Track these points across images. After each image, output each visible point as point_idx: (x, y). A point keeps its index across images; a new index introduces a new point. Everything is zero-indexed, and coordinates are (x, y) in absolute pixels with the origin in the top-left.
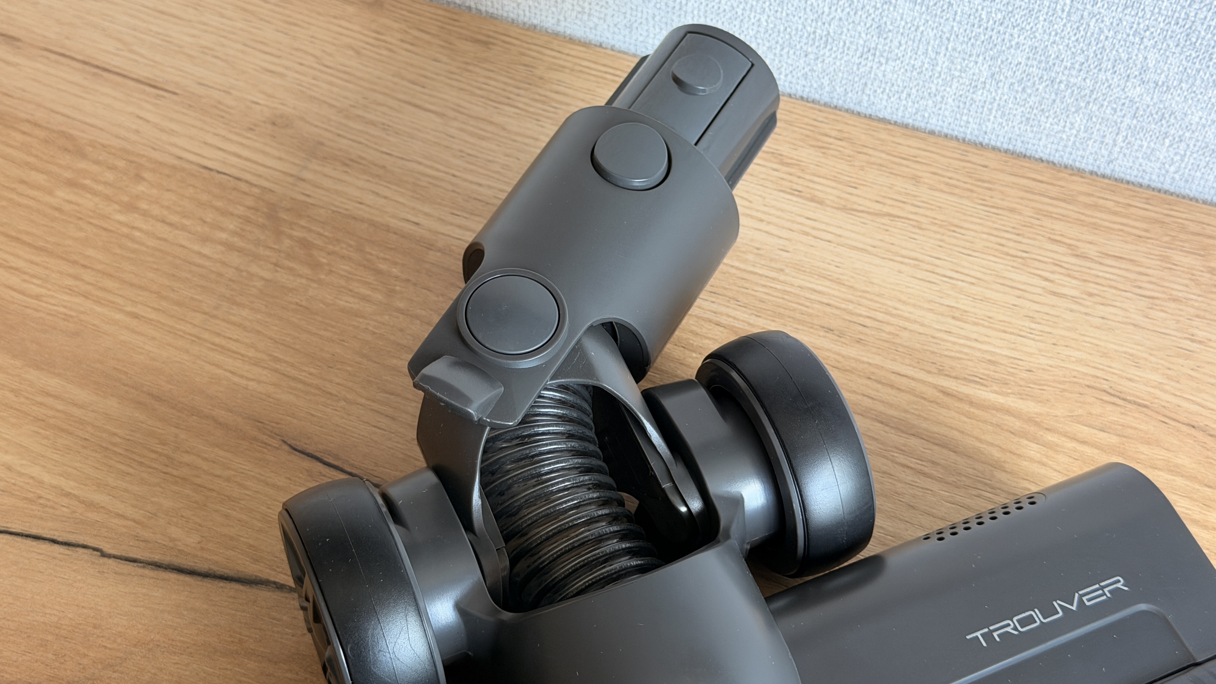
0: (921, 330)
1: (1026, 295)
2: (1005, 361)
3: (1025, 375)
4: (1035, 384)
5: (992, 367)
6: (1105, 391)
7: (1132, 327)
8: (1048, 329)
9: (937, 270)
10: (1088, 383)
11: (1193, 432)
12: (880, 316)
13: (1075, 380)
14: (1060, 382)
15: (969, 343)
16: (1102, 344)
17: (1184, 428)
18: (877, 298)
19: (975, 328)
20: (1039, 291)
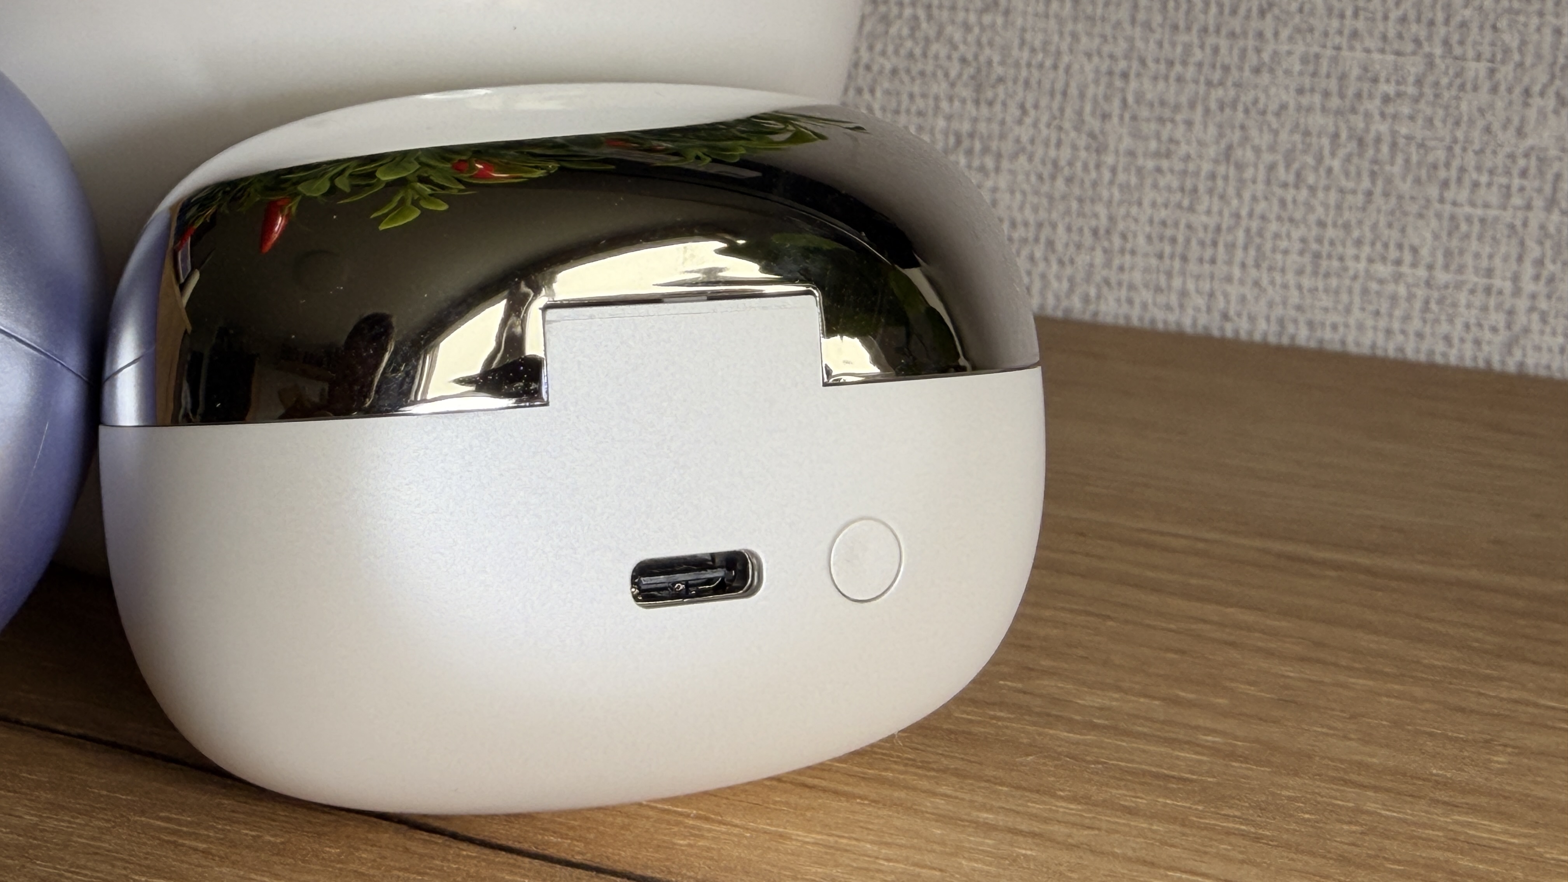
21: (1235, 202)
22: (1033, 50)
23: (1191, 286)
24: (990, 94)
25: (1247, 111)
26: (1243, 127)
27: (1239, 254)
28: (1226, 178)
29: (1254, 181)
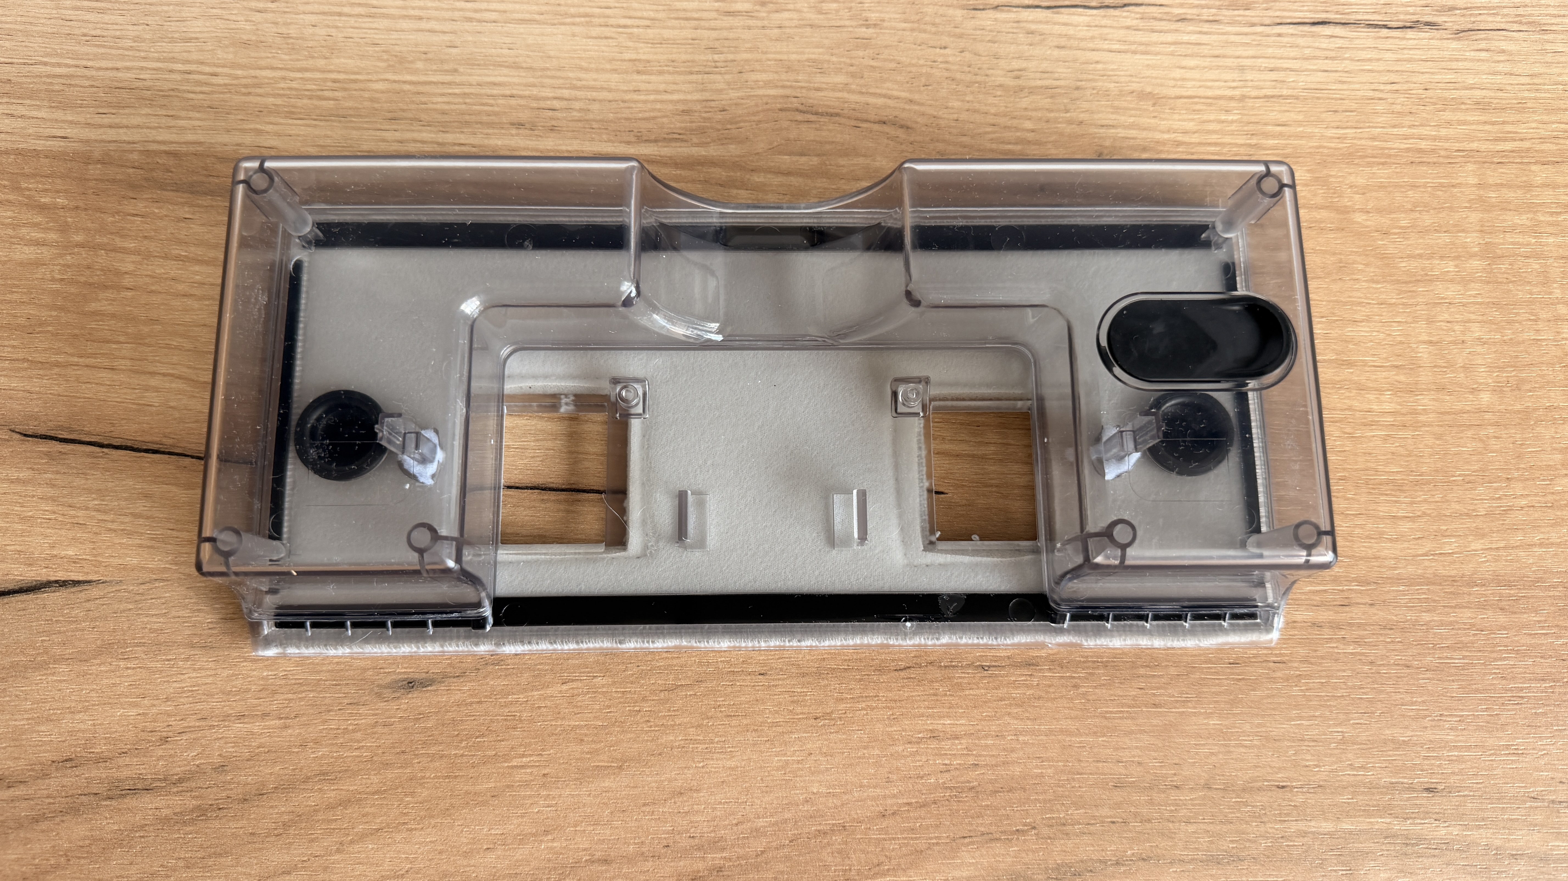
0: (610, 96)
1: (703, 23)
2: (698, 107)
3: (719, 116)
4: (731, 123)
5: (687, 118)
6: (797, 110)
7: (808, 29)
8: (731, 57)
9: (612, 21)
10: (779, 106)
11: (885, 128)
12: (566, 93)
13: (768, 107)
14: (754, 114)
15: (659, 97)
16: (785, 57)
17: (876, 127)
18: (558, 74)
19: (661, 78)
20: (714, 15)
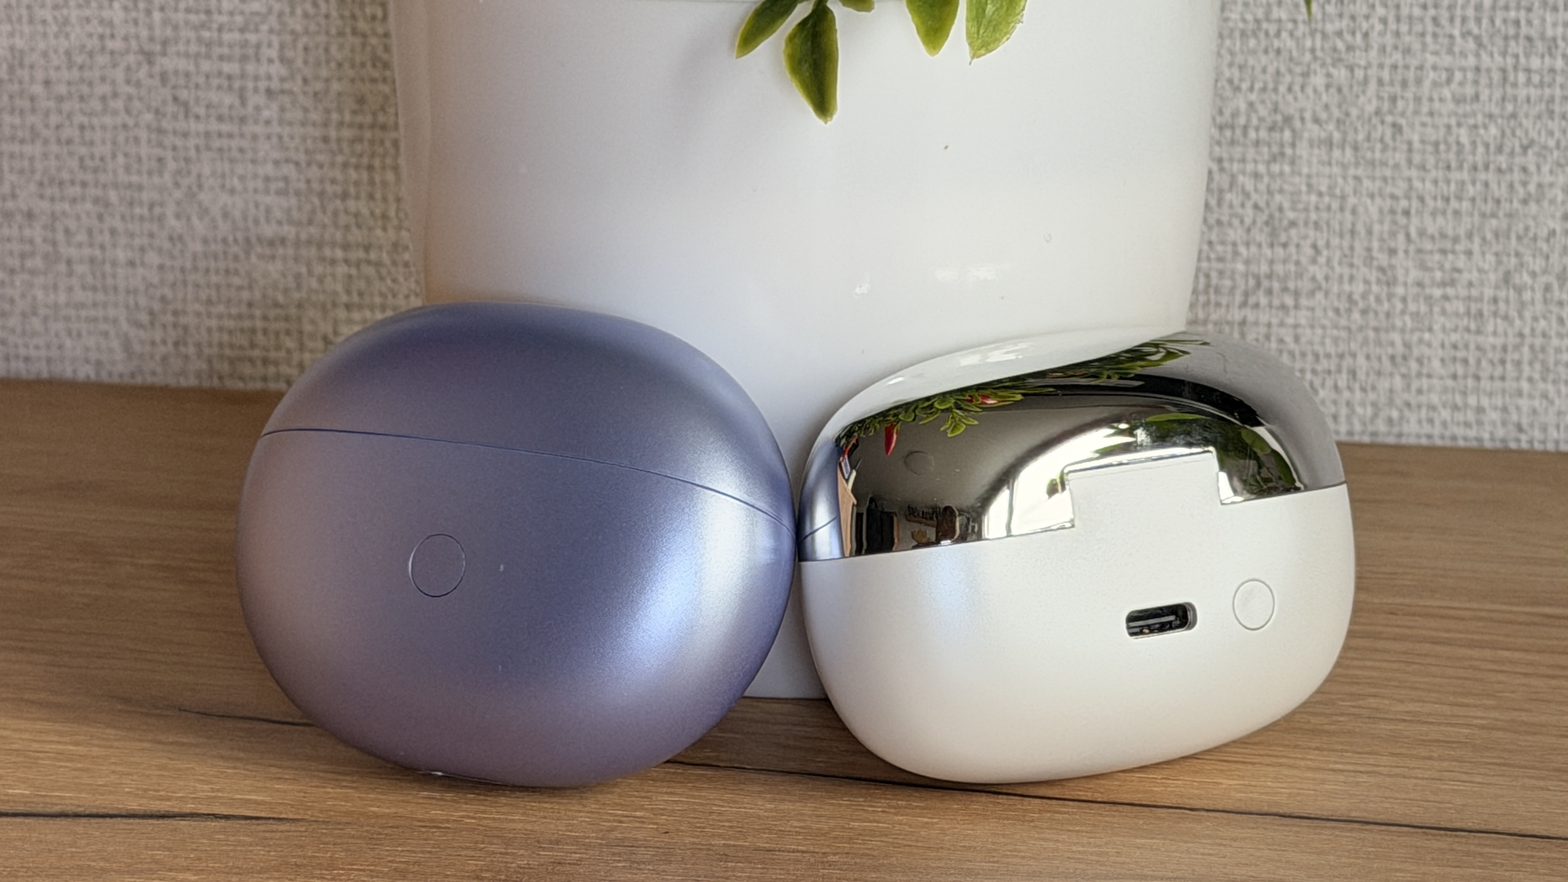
21: (1518, 322)
22: (1320, 194)
23: (1485, 402)
24: (1283, 238)
25: (1519, 238)
26: (1517, 254)
27: (1526, 369)
28: (1507, 301)
29: (1533, 302)
